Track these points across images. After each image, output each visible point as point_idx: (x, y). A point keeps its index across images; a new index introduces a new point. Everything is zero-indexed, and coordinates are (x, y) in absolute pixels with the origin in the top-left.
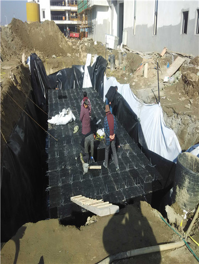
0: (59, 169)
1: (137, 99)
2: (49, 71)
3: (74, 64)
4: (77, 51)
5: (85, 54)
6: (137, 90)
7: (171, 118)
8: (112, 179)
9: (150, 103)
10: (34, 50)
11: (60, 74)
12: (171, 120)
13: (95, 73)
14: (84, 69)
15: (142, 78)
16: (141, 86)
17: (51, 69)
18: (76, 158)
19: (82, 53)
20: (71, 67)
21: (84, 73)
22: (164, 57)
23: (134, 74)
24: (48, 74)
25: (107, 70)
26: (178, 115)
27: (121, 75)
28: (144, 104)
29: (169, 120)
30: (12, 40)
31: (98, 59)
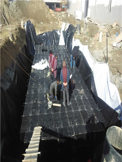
0: (32, 103)
1: (93, 57)
2: (38, 33)
3: (54, 29)
4: (57, 20)
5: (62, 22)
6: (93, 51)
7: (115, 75)
8: (67, 116)
9: (101, 61)
10: (30, 18)
11: (45, 35)
12: (115, 77)
13: (67, 36)
14: (60, 32)
15: (97, 42)
16: (96, 48)
17: (39, 31)
18: (45, 96)
19: (59, 22)
20: (52, 31)
21: (60, 35)
22: (115, 28)
23: (92, 39)
24: (37, 34)
25: (75, 34)
26: (120, 74)
27: (84, 39)
28: (97, 61)
29: (114, 77)
30: (16, 11)
31: (70, 26)
